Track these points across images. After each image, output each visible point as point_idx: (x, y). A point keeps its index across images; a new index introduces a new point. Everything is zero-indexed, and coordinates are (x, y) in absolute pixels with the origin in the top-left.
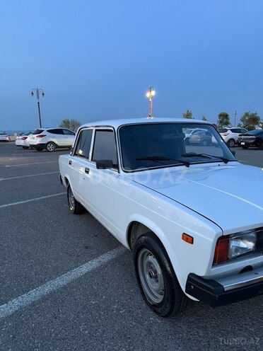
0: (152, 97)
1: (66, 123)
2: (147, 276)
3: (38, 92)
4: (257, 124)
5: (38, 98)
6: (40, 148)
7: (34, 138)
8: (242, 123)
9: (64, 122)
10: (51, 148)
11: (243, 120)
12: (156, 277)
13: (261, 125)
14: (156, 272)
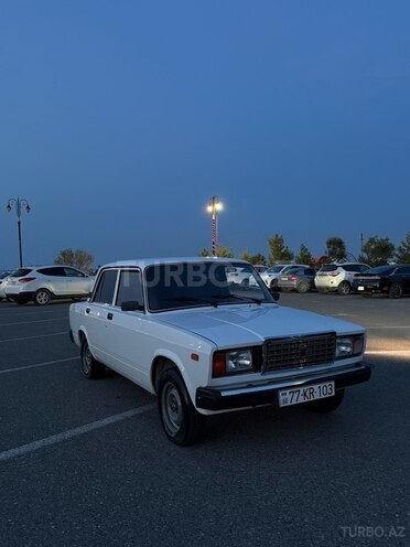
0: (217, 213)
1: (68, 256)
2: (169, 409)
3: (18, 204)
4: (390, 256)
5: (19, 214)
6: (24, 299)
7: (14, 283)
8: (365, 255)
9: (64, 254)
10: (42, 298)
11: (365, 250)
12: (177, 409)
13: (395, 258)
14: (176, 403)
